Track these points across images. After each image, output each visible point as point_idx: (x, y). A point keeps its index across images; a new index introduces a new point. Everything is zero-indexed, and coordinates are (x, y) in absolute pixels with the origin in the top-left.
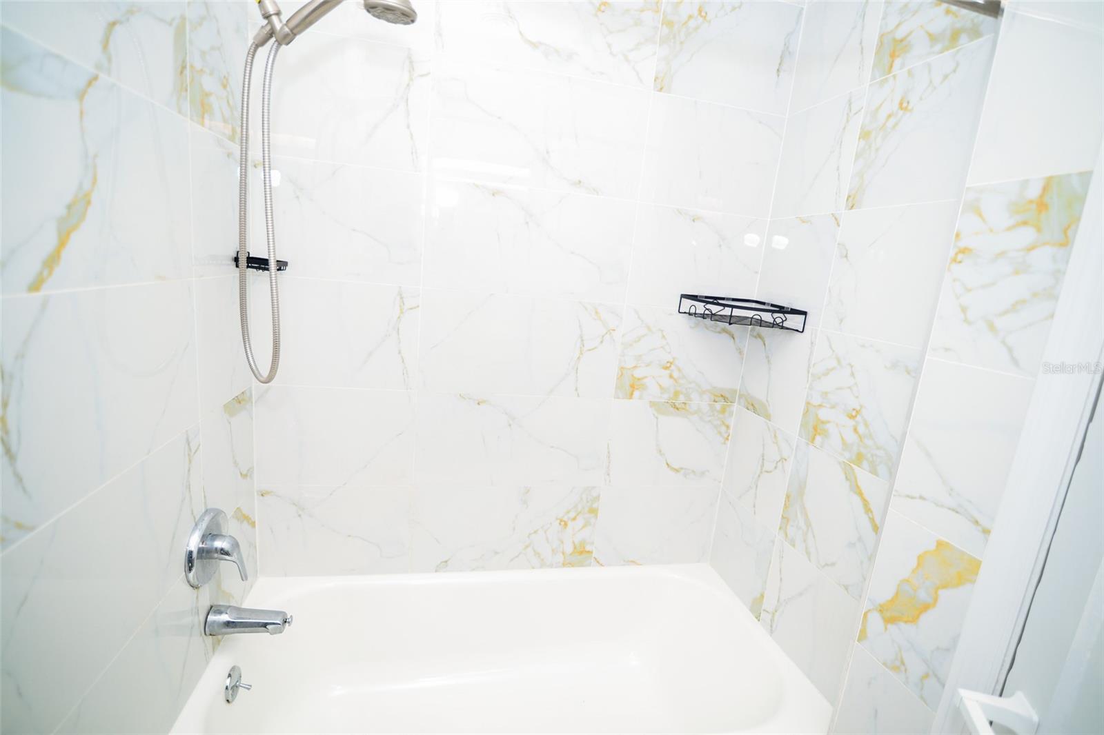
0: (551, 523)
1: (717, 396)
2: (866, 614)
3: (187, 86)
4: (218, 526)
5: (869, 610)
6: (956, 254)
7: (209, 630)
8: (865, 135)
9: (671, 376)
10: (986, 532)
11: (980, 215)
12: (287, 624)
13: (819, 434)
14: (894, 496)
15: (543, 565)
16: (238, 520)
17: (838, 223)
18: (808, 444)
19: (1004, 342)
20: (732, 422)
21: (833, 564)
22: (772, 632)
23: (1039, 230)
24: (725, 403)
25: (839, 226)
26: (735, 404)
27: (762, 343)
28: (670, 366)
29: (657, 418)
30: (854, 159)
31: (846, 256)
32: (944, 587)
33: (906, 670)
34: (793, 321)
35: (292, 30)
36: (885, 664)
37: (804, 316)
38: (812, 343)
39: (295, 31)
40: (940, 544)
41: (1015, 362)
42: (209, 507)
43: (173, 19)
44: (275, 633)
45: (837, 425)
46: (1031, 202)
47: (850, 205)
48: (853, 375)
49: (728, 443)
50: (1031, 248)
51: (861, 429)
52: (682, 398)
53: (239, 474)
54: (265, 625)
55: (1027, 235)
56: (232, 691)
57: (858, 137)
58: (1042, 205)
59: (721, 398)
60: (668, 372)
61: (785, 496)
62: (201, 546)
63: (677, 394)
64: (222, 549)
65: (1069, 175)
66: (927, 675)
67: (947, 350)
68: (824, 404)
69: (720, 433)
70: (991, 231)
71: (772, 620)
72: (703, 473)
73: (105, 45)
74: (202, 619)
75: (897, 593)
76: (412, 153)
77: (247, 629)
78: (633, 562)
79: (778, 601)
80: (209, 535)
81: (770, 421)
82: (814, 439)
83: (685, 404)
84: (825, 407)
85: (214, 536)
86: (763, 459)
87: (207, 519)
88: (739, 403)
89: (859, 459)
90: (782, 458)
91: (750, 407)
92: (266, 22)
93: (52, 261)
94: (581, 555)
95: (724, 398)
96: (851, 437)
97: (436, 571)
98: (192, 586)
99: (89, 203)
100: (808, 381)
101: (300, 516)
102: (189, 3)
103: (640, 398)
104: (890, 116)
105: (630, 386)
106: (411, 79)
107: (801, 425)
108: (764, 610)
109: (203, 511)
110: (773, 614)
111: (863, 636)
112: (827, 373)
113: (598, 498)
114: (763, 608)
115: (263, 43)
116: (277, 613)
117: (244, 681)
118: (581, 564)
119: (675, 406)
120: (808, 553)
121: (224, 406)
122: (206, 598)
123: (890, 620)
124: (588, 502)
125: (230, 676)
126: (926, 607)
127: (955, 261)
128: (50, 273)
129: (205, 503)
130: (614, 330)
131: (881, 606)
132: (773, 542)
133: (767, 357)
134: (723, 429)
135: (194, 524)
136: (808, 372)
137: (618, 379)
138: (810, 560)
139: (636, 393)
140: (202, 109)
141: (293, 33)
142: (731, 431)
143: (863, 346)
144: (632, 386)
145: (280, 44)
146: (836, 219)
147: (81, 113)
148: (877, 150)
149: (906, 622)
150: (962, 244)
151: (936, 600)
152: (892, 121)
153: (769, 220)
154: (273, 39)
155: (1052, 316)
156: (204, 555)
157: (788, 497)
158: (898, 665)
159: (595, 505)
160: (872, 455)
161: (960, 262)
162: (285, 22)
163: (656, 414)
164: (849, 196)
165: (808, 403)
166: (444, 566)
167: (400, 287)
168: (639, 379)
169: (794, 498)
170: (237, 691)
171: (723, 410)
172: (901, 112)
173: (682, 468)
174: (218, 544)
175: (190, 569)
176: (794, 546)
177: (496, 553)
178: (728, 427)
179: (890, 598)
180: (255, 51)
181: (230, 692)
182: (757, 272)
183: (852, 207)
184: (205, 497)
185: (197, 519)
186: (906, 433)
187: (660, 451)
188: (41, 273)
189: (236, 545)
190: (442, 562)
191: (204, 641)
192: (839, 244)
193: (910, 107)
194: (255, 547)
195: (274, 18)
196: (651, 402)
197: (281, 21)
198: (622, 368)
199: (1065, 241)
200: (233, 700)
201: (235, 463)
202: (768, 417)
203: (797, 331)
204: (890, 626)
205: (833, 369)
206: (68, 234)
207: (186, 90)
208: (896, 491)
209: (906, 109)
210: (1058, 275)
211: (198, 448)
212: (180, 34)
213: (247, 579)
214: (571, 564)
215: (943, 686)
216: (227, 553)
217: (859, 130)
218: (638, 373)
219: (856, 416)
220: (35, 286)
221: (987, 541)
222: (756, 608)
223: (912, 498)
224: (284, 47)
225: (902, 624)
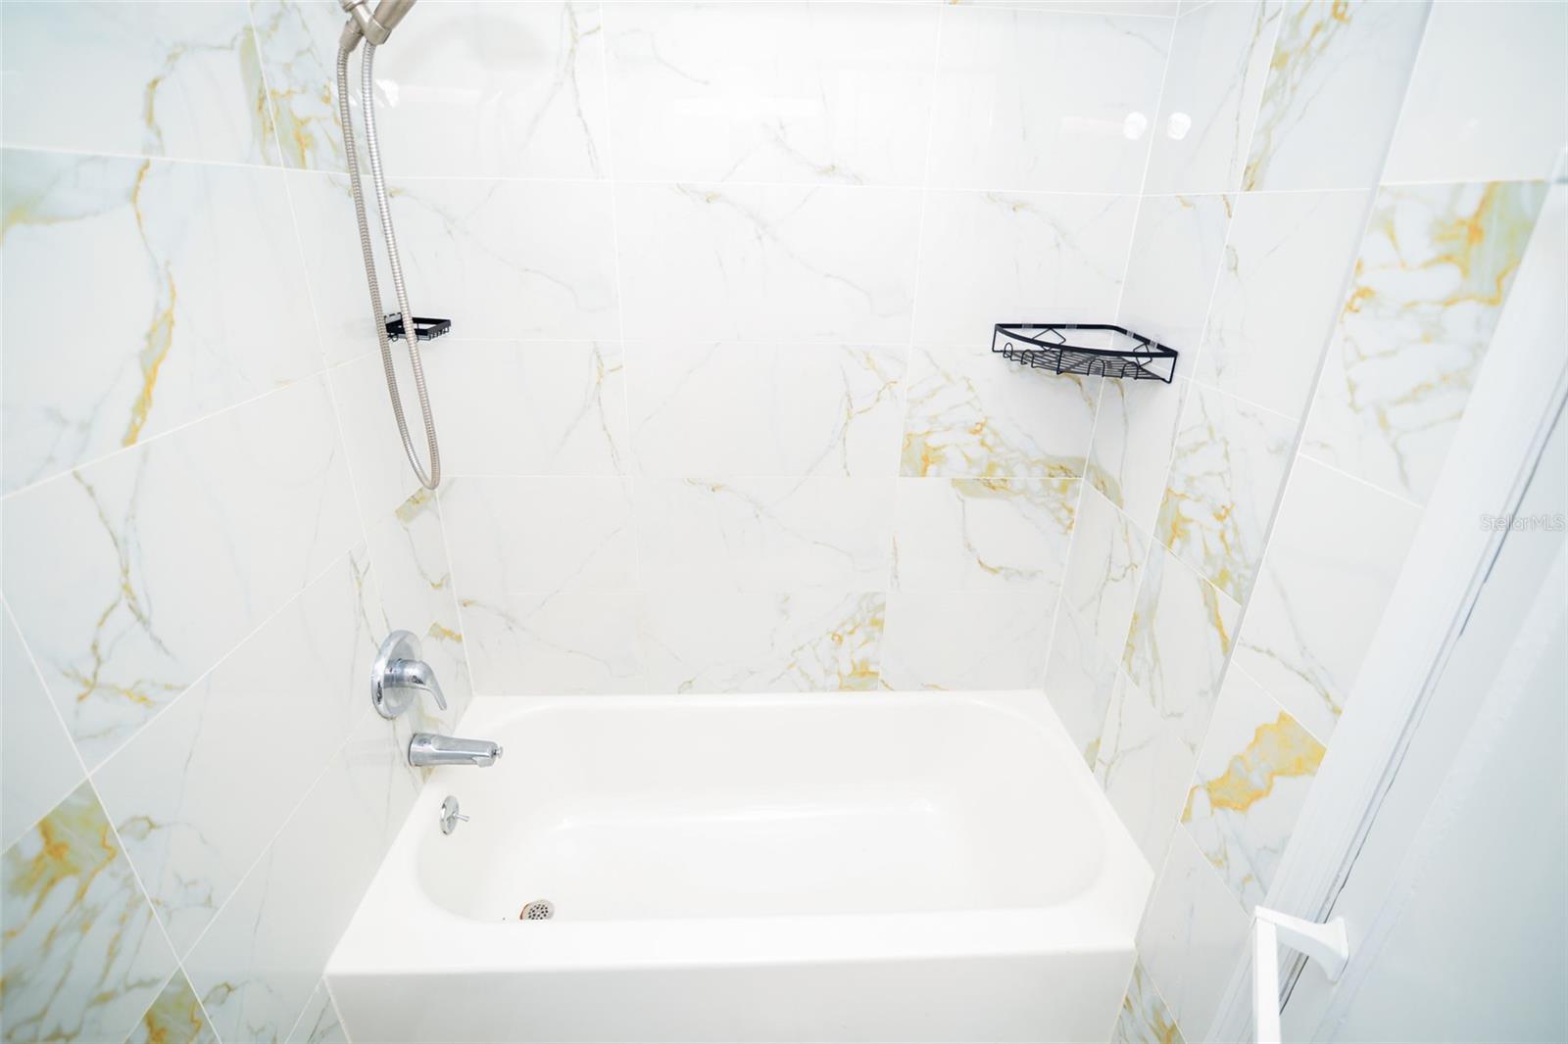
0: (820, 639)
1: (1053, 468)
2: (1192, 790)
3: (272, 123)
4: (408, 648)
5: (1196, 787)
6: (1354, 297)
7: (415, 761)
8: (1280, 61)
9: (983, 444)
10: (1337, 711)
11: (1392, 237)
12: (497, 758)
13: (1179, 536)
14: (1239, 644)
15: (813, 688)
16: (437, 637)
17: (1229, 212)
18: (1164, 548)
19: (1394, 446)
20: (1077, 504)
21: (1180, 715)
22: (1106, 788)
23: (1465, 272)
24: (1067, 478)
25: (1230, 216)
26: (1083, 479)
27: (1119, 392)
28: (981, 429)
29: (963, 501)
30: (1260, 101)
31: (1235, 269)
32: (1281, 773)
33: (1228, 868)
34: (1160, 366)
35: (383, 24)
36: (1207, 855)
37: (1173, 359)
38: (1180, 401)
39: (388, 25)
40: (1282, 717)
41: (1404, 477)
42: (394, 629)
43: (234, 39)
44: (485, 765)
45: (1201, 526)
46: (1462, 223)
47: (1249, 183)
48: (1227, 455)
49: (1072, 532)
50: (1449, 302)
51: (1230, 537)
52: (1000, 473)
53: (430, 586)
54: (471, 757)
55: (1447, 278)
56: (449, 822)
57: (1269, 64)
58: (1475, 231)
59: (1060, 471)
60: (978, 437)
61: (1132, 616)
62: (388, 672)
63: (991, 467)
64: (415, 677)
65: (1520, 183)
66: (1248, 878)
67: (1323, 446)
68: (1188, 495)
69: (1059, 520)
70: (1403, 265)
71: (1107, 774)
72: (1033, 575)
73: (149, 117)
74: (404, 749)
75: (1229, 772)
76: (589, 152)
77: (453, 761)
78: (936, 687)
79: (1116, 751)
80: (400, 659)
81: (1121, 508)
82: (1171, 542)
83: (1005, 480)
84: (1188, 498)
85: (404, 662)
86: (1110, 562)
87: (392, 644)
88: (1087, 478)
89: (1223, 578)
90: (1132, 564)
91: (1101, 486)
92: (349, 15)
93: (143, 404)
94: (863, 677)
95: (1066, 470)
96: (1216, 546)
97: (679, 693)
98: (385, 717)
99: (172, 323)
100: (1171, 458)
101: (510, 628)
102: (252, 5)
103: (938, 475)
104: (1317, 28)
105: (922, 459)
106: (575, 41)
107: (1158, 521)
108: (1100, 760)
109: (387, 635)
110: (1109, 766)
111: (1186, 817)
112: (1197, 447)
113: (883, 606)
114: (1099, 756)
115: (352, 46)
116: (485, 744)
117: (461, 812)
118: (863, 688)
119: (990, 483)
120: (1153, 697)
121: (397, 511)
122: (405, 727)
123: (1217, 803)
124: (869, 612)
125: (444, 806)
126: (1258, 795)
127: (1350, 308)
128: (144, 419)
129: (388, 626)
130: (895, 382)
131: (1209, 783)
132: (1115, 675)
133: (1125, 415)
134: (1064, 514)
135: (377, 652)
136: (1173, 444)
137: (903, 450)
138: (1154, 705)
139: (931, 469)
140: (299, 145)
141: (385, 28)
142: (1075, 517)
143: (1243, 414)
144: (926, 459)
145: (372, 45)
146: (1228, 205)
147: (138, 217)
148: (1294, 88)
149: (1235, 809)
150: (1363, 281)
151: (1270, 788)
152: (1321, 37)
153: (1141, 196)
154: (363, 40)
155: (1460, 415)
156: (394, 683)
157: (1135, 618)
158: (1220, 860)
159: (879, 616)
160: (1239, 576)
161: (1357, 311)
162: (373, 12)
163: (962, 497)
164: (1248, 168)
165: (1168, 490)
166: (687, 686)
167: (595, 342)
168: (935, 449)
169: (1143, 618)
170: (455, 824)
171: (1063, 488)
172: (1334, 23)
173: (1001, 568)
174: (411, 671)
175: (379, 699)
176: (1137, 684)
177: (752, 673)
178: (1071, 511)
179: (1220, 777)
180: (345, 59)
181: (446, 823)
182: (1118, 282)
183: (1251, 185)
184: (387, 620)
185: (380, 646)
186: (1261, 560)
187: (969, 545)
188: (133, 422)
189: (429, 672)
190: (685, 683)
191: (410, 772)
192: (1227, 247)
193: (1347, 15)
194: (465, 663)
195: (360, 9)
196: (953, 480)
197: (368, 11)
198: (909, 435)
199: (1495, 299)
200: (451, 831)
201: (423, 574)
202: (1120, 503)
203: (1164, 380)
204: (1216, 810)
205: (1203, 443)
206: (155, 369)
207: (272, 129)
208: (1242, 638)
209: (1342, 15)
210: (1478, 350)
211: (368, 568)
212: (248, 52)
213: (445, 707)
214: (850, 688)
215: (1266, 893)
216: (420, 682)
217: (1273, 50)
218: (933, 441)
219: (1225, 517)
220: (129, 439)
221: (1336, 722)
222: (1091, 753)
223: (1259, 651)
224: (379, 48)
225: (1231, 811)
